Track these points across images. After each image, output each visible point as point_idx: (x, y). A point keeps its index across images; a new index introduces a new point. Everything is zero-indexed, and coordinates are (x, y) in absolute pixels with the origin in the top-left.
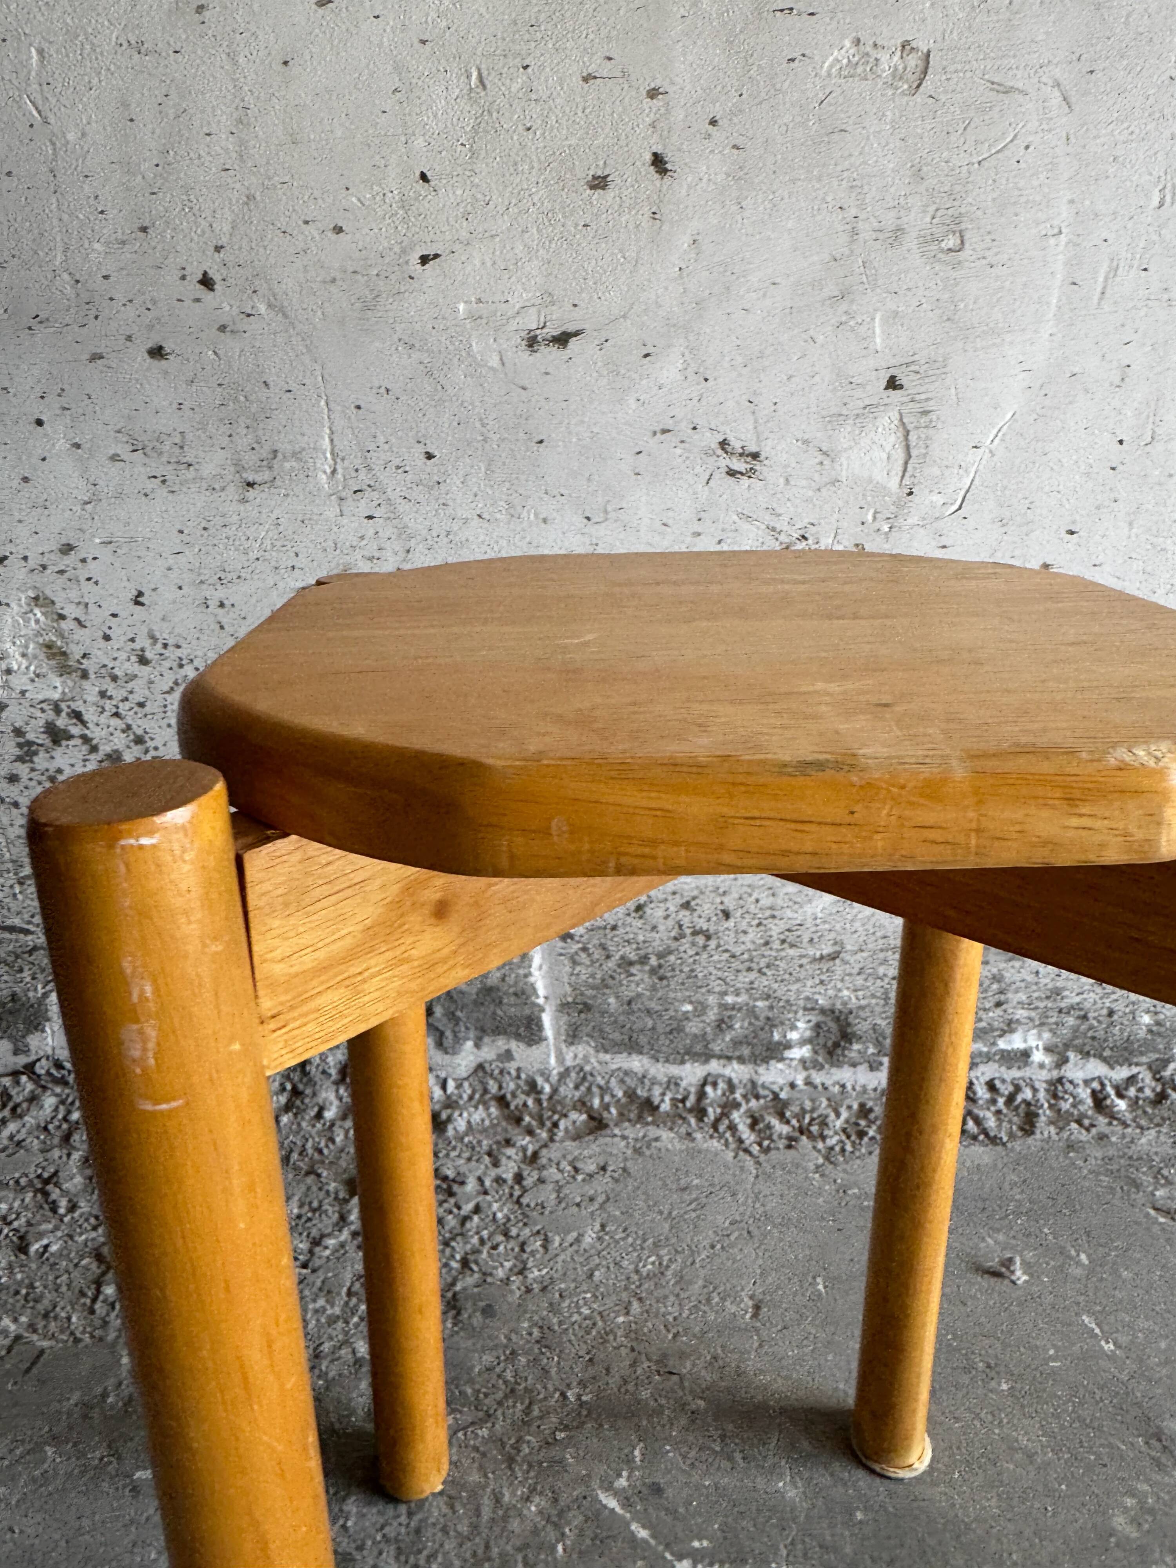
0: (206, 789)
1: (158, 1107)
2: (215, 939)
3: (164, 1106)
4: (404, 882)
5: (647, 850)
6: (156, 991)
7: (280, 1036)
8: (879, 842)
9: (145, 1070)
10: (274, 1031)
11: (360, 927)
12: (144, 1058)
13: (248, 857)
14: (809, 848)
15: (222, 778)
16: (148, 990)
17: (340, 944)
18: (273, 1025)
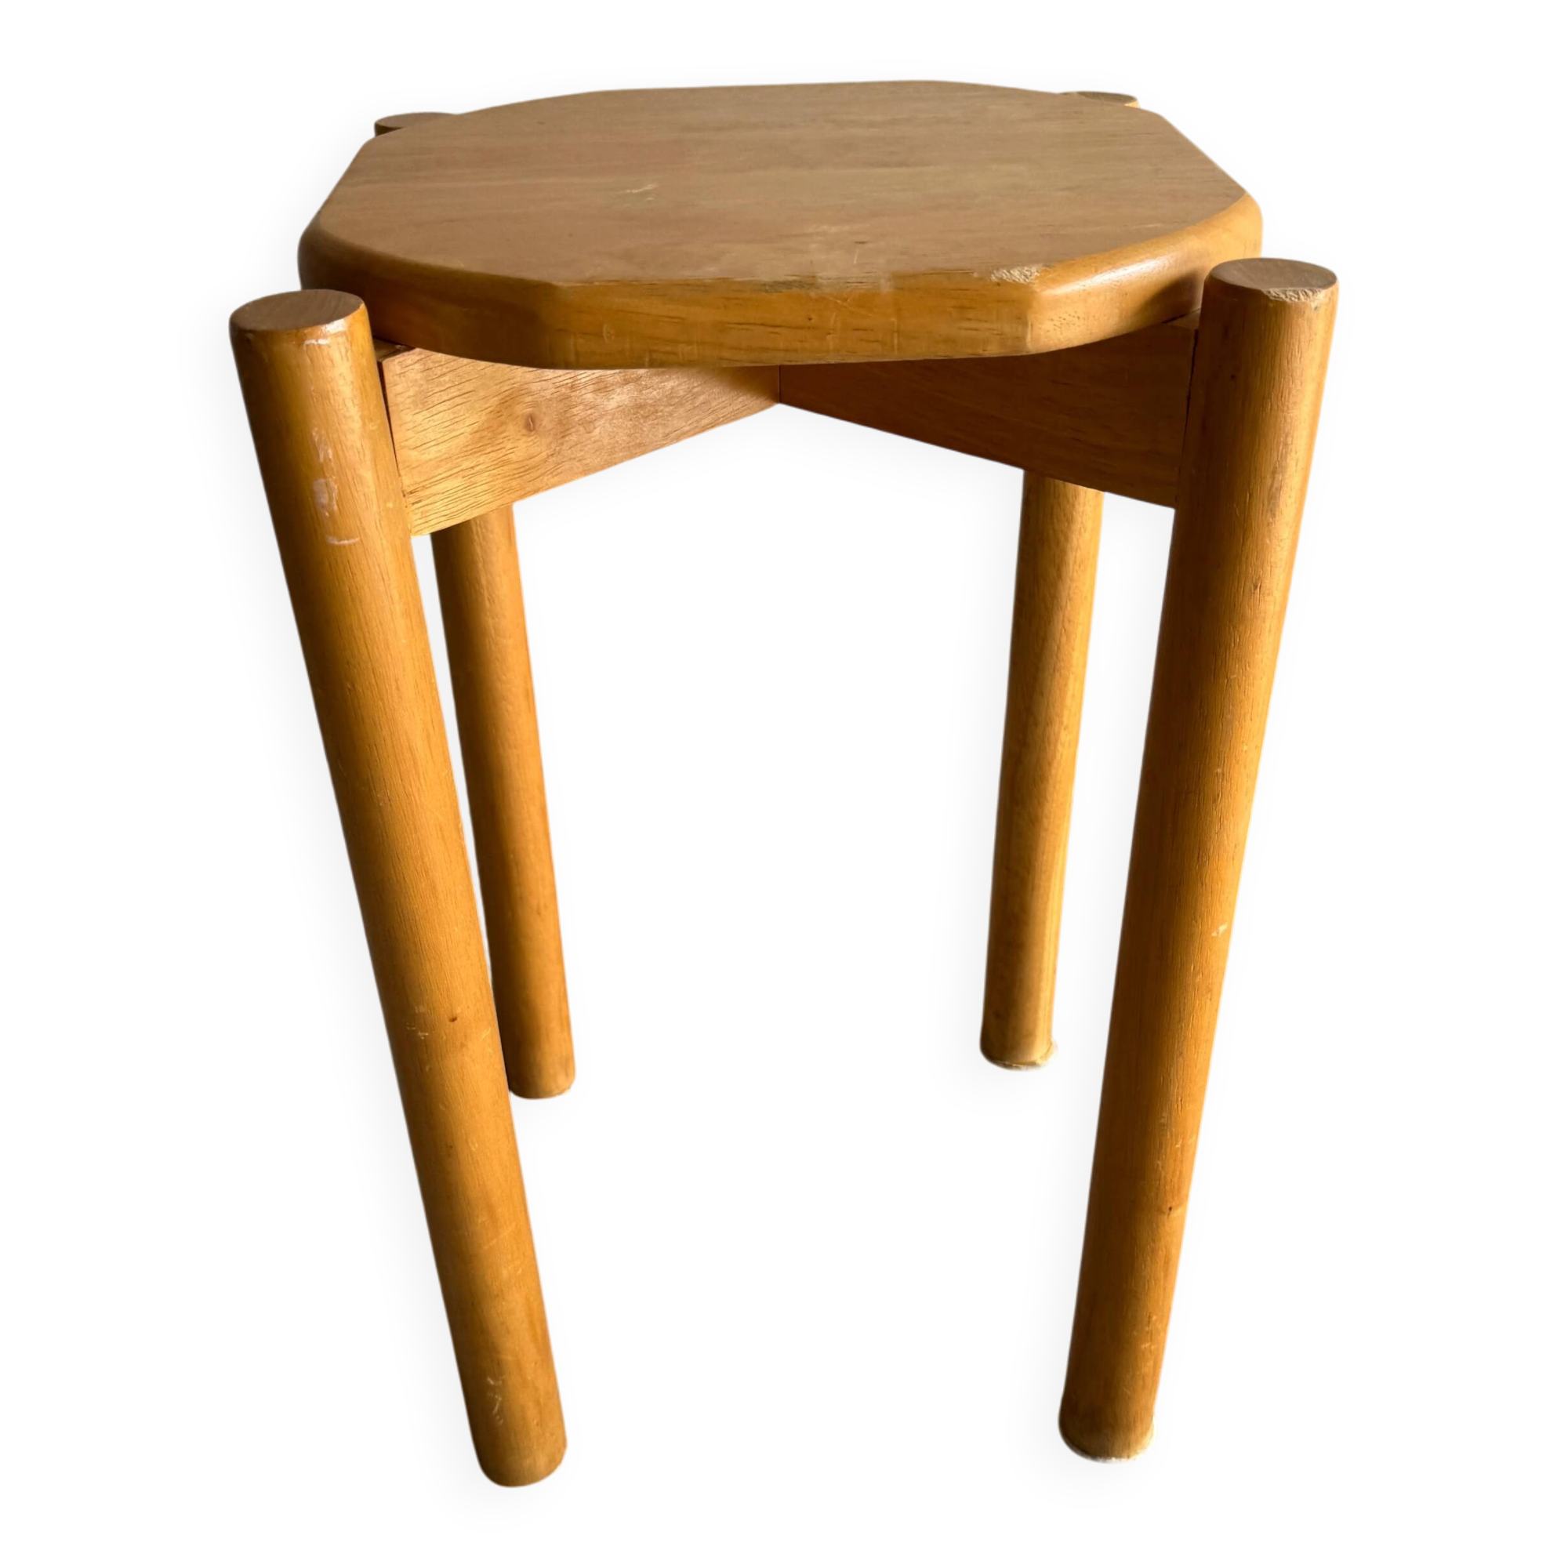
0: (355, 308)
1: (342, 542)
2: (371, 420)
3: (346, 542)
4: (500, 397)
5: (668, 348)
6: (336, 454)
7: (418, 508)
8: (831, 341)
9: (332, 514)
10: (413, 504)
11: (469, 430)
12: (330, 504)
13: (386, 363)
14: (782, 346)
15: (362, 301)
16: (330, 452)
17: (456, 441)
18: (412, 499)
